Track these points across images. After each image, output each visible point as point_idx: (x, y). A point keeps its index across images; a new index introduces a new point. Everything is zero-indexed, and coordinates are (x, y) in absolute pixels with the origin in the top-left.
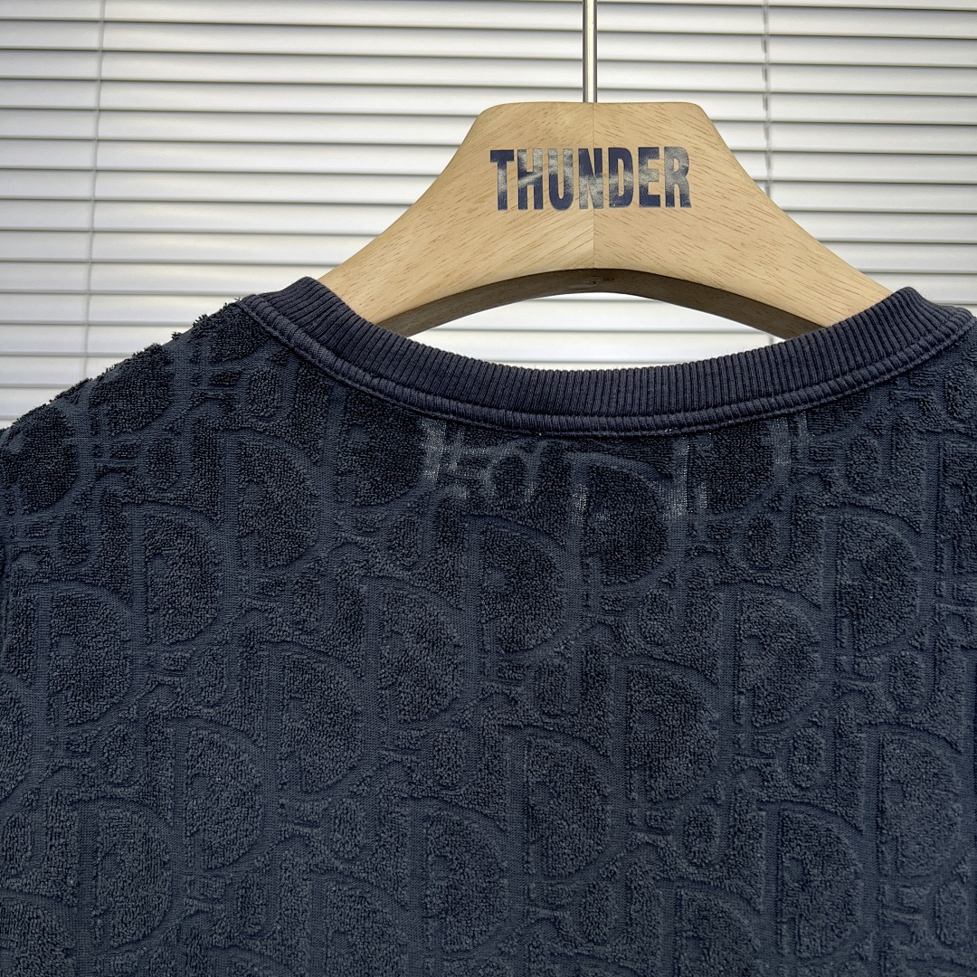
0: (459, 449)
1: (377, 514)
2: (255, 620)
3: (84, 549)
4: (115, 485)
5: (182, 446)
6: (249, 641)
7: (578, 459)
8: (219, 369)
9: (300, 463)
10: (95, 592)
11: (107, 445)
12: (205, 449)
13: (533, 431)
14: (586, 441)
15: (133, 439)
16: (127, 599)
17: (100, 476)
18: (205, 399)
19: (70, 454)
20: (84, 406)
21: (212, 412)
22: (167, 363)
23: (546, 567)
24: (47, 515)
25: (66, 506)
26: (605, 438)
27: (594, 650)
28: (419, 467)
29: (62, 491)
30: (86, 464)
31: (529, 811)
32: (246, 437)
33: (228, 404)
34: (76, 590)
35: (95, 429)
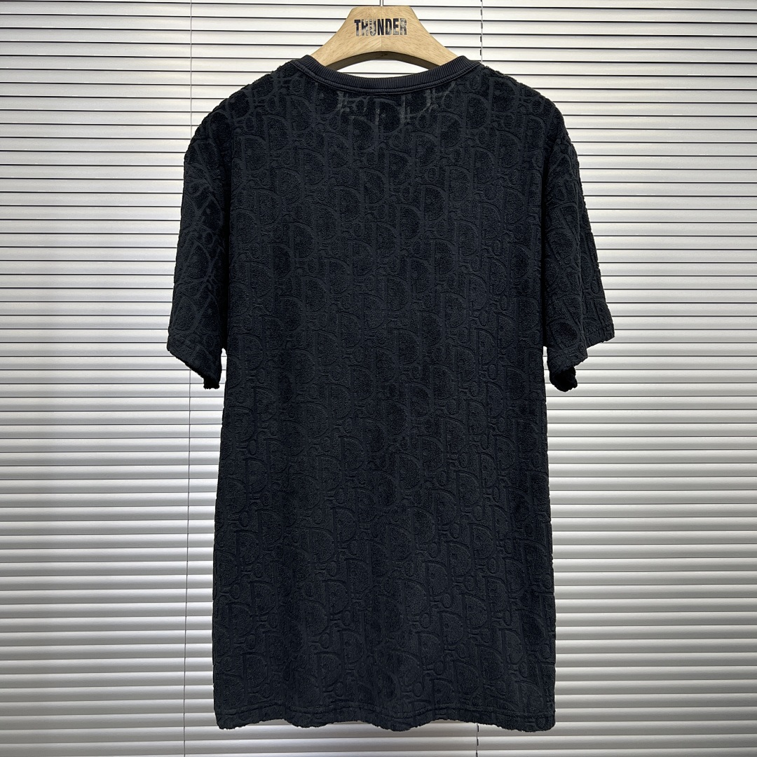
0: (347, 99)
1: (327, 116)
2: (296, 143)
3: (253, 126)
4: (259, 110)
5: (276, 99)
6: (296, 148)
7: (377, 100)
8: (285, 79)
9: (307, 103)
10: (256, 138)
11: (257, 100)
12: (282, 100)
13: (366, 94)
14: (379, 96)
15: (264, 98)
16: (264, 139)
17: (256, 107)
18: (282, 87)
19: (247, 102)
20: (250, 90)
21: (284, 91)
22: (272, 78)
23: (370, 128)
24: (243, 118)
25: (247, 116)
26: (384, 95)
27: (381, 148)
28: (337, 103)
29: (246, 112)
30: (252, 105)
31: (366, 188)
32: (293, 97)
33: (288, 88)
34: (251, 137)
35: (254, 96)
